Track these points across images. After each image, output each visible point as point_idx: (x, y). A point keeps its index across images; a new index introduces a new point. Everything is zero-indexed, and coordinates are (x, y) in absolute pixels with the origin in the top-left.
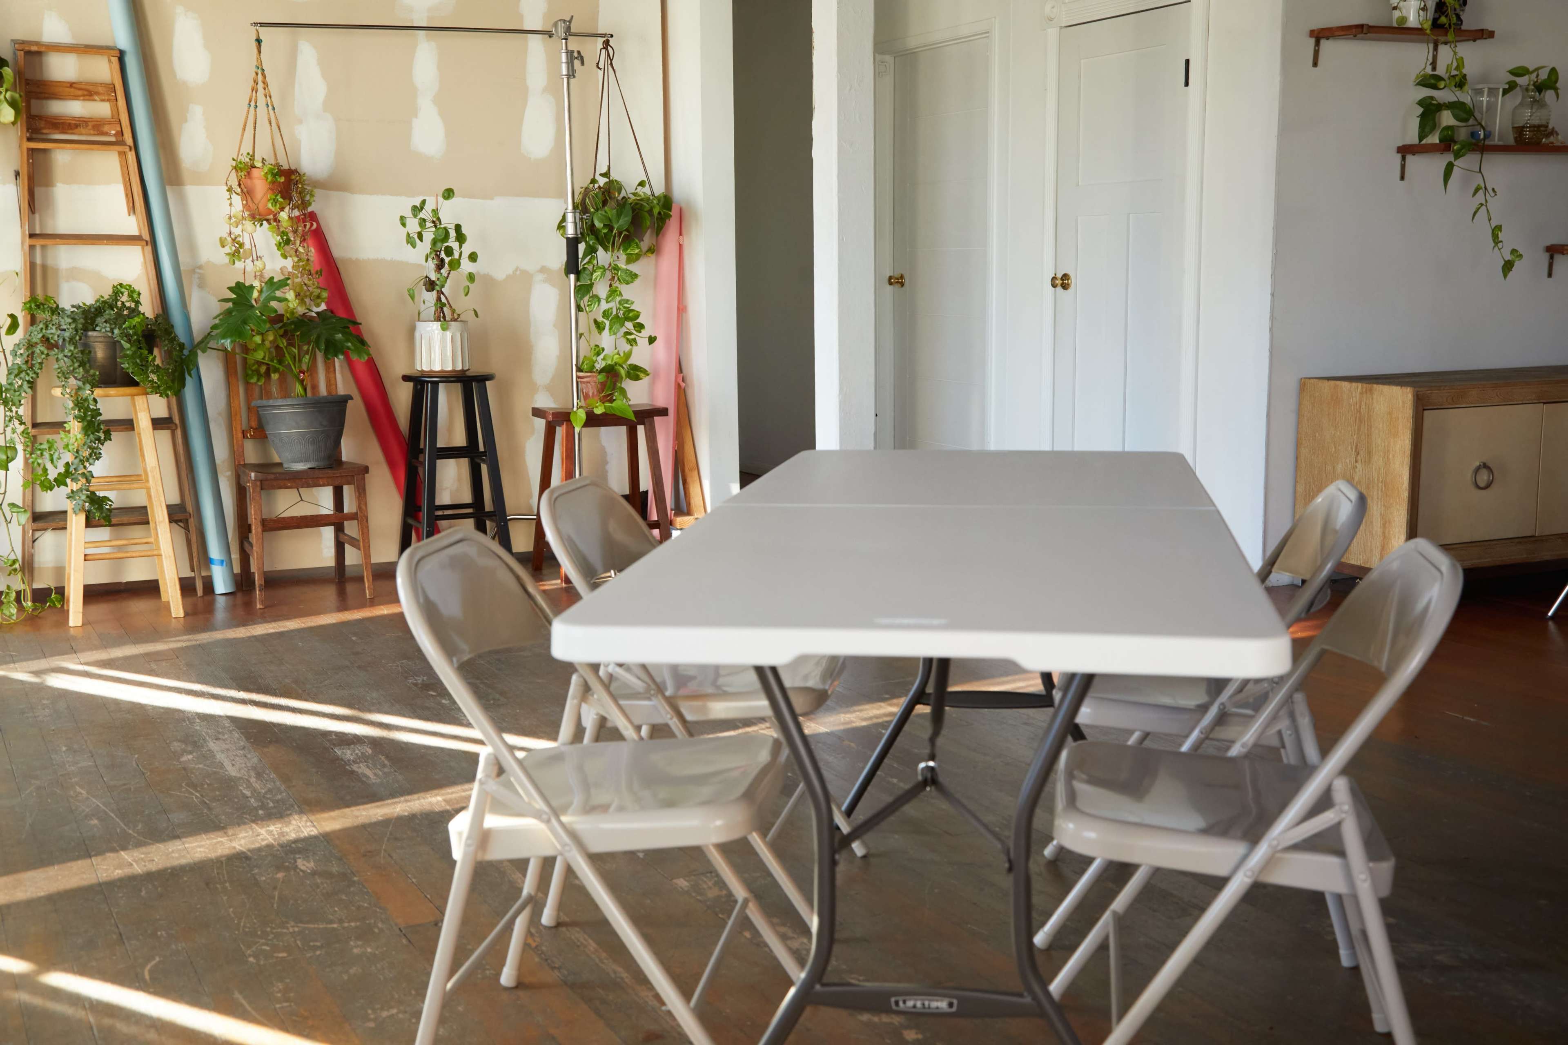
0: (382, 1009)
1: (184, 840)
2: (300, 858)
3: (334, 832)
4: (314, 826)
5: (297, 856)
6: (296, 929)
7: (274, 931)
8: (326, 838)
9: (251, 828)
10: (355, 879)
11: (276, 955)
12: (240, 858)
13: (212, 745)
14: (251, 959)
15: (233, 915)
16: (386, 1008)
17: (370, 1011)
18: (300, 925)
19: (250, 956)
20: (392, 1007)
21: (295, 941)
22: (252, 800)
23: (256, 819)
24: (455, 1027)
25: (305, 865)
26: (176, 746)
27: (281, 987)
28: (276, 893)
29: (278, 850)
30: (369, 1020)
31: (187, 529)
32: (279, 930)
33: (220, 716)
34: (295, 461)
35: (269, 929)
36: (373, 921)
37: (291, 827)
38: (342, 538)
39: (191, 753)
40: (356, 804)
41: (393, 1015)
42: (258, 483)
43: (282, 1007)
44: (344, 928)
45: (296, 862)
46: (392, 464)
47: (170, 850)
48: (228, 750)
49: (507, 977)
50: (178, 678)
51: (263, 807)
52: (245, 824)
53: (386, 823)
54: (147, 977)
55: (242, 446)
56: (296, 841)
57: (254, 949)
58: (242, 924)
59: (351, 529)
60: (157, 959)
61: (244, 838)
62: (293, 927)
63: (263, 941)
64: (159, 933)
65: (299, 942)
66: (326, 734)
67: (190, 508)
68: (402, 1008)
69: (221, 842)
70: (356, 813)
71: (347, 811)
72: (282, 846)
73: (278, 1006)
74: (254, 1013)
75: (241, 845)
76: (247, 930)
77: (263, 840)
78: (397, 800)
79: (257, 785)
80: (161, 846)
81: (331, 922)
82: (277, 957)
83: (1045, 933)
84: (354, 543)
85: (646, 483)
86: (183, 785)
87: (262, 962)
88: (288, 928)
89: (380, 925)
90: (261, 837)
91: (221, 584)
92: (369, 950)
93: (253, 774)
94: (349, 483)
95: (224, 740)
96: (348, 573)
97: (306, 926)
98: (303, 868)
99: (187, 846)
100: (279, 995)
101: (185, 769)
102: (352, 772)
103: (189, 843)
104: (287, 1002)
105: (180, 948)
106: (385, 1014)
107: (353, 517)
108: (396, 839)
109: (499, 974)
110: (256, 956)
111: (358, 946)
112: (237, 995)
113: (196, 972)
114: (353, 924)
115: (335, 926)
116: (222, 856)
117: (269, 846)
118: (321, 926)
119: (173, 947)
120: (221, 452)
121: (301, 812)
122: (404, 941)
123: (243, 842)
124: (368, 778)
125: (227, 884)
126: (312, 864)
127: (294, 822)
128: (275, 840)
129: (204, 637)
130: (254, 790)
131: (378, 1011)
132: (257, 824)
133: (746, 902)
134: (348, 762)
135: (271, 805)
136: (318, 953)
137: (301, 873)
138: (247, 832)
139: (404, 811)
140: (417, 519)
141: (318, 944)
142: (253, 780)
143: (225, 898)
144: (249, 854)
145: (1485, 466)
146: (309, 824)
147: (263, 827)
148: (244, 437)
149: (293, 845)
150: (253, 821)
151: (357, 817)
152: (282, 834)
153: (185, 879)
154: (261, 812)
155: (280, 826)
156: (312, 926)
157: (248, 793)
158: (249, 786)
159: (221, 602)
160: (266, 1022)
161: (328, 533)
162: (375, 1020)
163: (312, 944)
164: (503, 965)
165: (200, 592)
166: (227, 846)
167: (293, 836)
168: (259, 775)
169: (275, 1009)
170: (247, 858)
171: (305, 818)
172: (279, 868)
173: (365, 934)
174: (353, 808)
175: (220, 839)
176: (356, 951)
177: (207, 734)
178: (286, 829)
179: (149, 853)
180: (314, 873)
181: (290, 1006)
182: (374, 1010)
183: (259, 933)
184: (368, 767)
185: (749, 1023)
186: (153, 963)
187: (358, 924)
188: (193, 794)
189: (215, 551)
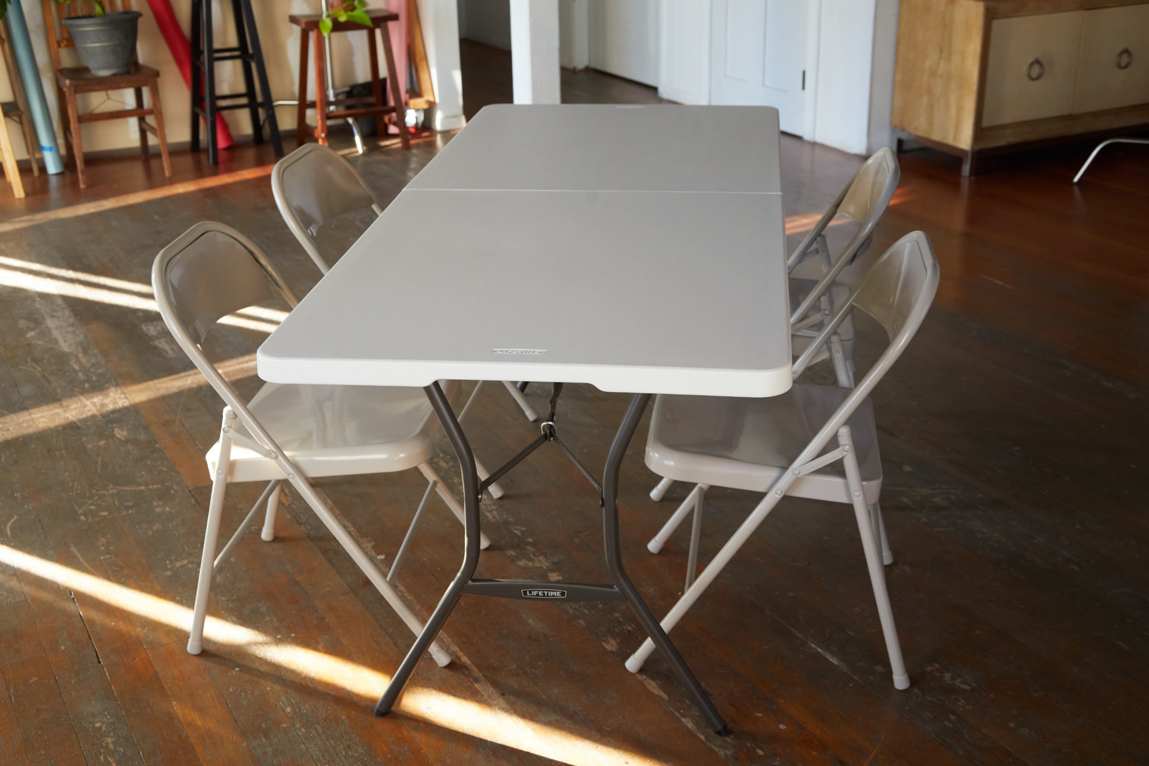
0: (177, 560)
1: (31, 411)
2: (116, 427)
3: (141, 403)
4: (126, 398)
5: (115, 425)
6: (115, 491)
7: (99, 493)
8: (134, 410)
9: (80, 400)
10: (157, 446)
11: (100, 514)
12: (72, 427)
13: (50, 323)
14: (82, 518)
15: (68, 479)
16: (179, 559)
17: (168, 562)
18: (117, 487)
19: (81, 514)
20: (183, 559)
21: (114, 502)
22: (80, 374)
23: (84, 392)
24: (228, 575)
25: (120, 433)
26: (22, 323)
27: (104, 542)
28: (99, 459)
29: (100, 420)
30: (167, 570)
31: (21, 123)
32: (102, 492)
33: (54, 295)
34: (100, 68)
35: (94, 491)
36: (169, 484)
37: (110, 399)
38: (145, 127)
39: (33, 329)
40: (157, 377)
41: (184, 565)
42: (72, 89)
43: (106, 559)
44: (149, 490)
45: (113, 431)
46: (180, 63)
47: (21, 420)
48: (61, 327)
49: (266, 534)
50: (22, 258)
51: (89, 380)
52: (75, 396)
53: (180, 394)
54: (9, 533)
55: (58, 53)
56: (114, 412)
57: (84, 508)
58: (75, 487)
59: (150, 120)
60: (15, 517)
61: (75, 409)
62: (112, 489)
63: (91, 501)
64: (16, 495)
65: (116, 503)
66: (134, 312)
67: (21, 106)
68: (190, 559)
69: (58, 413)
70: (158, 386)
71: (151, 383)
72: (103, 416)
73: (102, 558)
74: (85, 564)
75: (72, 416)
76: (79, 492)
77: (89, 411)
78: (187, 373)
79: (83, 360)
80: (14, 417)
81: (141, 485)
82: (101, 516)
83: (658, 490)
84: (153, 130)
85: (383, 72)
86: (29, 360)
87: (90, 520)
88: (108, 490)
89: (175, 487)
90: (87, 408)
91: (52, 167)
92: (167, 509)
93: (80, 349)
94: (145, 85)
95: (58, 318)
96: (151, 151)
97: (122, 488)
98: (119, 436)
99: (33, 416)
100: (103, 548)
101: (29, 345)
102: (155, 348)
103: (36, 414)
104: (108, 554)
105: (31, 508)
106: (178, 564)
107: (150, 112)
108: (188, 410)
109: (260, 530)
110: (86, 515)
111: (158, 506)
112: (73, 549)
113: (43, 528)
114: (155, 486)
115: (143, 488)
116: (58, 426)
117: (94, 416)
118: (133, 489)
119: (26, 506)
120: (42, 58)
121: (117, 385)
122: (193, 501)
123: (74, 413)
124: (166, 352)
125: (63, 452)
126: (125, 433)
127: (111, 394)
128: (98, 410)
129: (41, 217)
130: (81, 365)
131: (174, 562)
132: (84, 396)
133: (435, 483)
134: (152, 338)
135: (94, 378)
136: (130, 512)
137: (117, 441)
138: (77, 404)
139: (194, 383)
140: (203, 108)
141: (130, 504)
142: (80, 355)
143: (62, 463)
144: (79, 424)
145: (1037, 62)
146: (123, 396)
147: (88, 399)
148: (59, 46)
149: (111, 416)
150: (82, 394)
151: (158, 389)
152: (103, 405)
153: (33, 446)
154: (87, 385)
155: (101, 398)
156: (126, 488)
157: (77, 367)
158: (78, 361)
159: (54, 182)
160: (94, 572)
161: (133, 122)
162: (171, 569)
163: (126, 504)
164: (263, 524)
165: (36, 173)
166: (62, 416)
167: (111, 407)
168: (85, 351)
169: (100, 561)
170: (78, 428)
171: (119, 391)
172: (101, 437)
173: (164, 495)
174: (156, 381)
175: (57, 410)
176: (158, 510)
177: (45, 311)
178: (106, 401)
179: (6, 423)
180: (127, 441)
181: (111, 558)
182: (171, 561)
183: (87, 494)
184: (166, 342)
185: (439, 569)
186: (13, 520)
187: (159, 486)
188: (35, 369)
189: (45, 140)
